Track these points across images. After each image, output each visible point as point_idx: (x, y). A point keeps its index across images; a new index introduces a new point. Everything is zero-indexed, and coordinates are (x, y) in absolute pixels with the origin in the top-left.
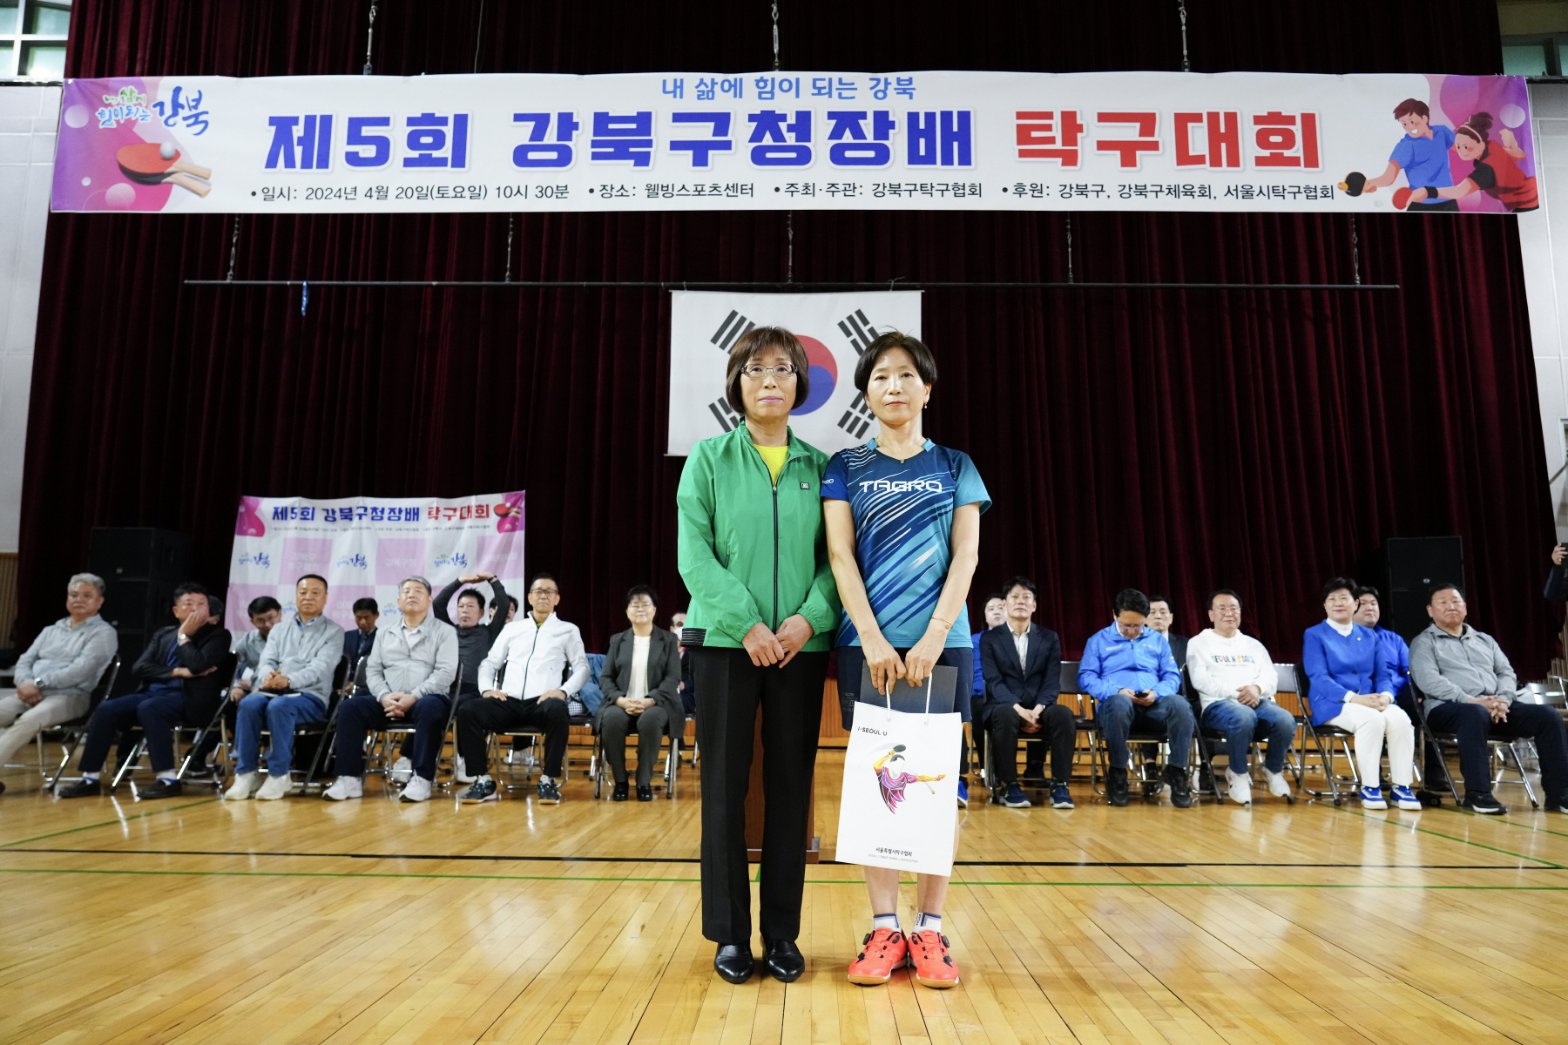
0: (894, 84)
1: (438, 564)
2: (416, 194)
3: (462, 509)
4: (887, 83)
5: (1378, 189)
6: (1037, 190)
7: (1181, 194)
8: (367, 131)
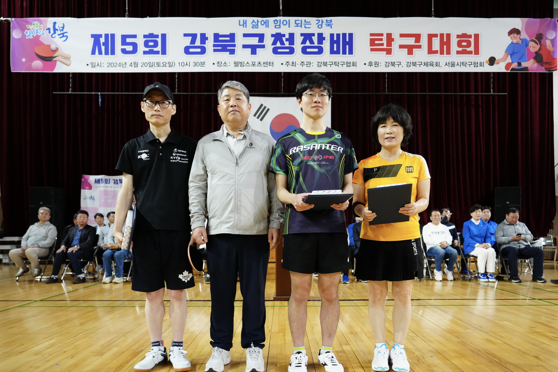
0: (325, 22)
2: (148, 65)
4: (322, 22)
5: (500, 63)
6: (377, 64)
7: (429, 65)
8: (128, 40)
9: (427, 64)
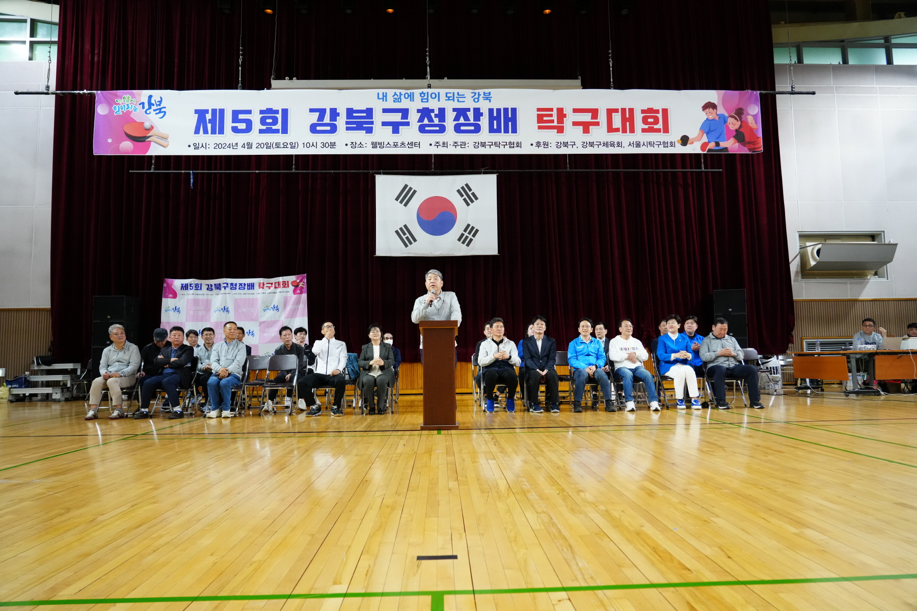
0: (482, 95)
1: (265, 310)
3: (275, 283)
4: (479, 95)
5: (694, 143)
6: (546, 144)
7: (609, 146)
8: (241, 116)
9: (606, 145)
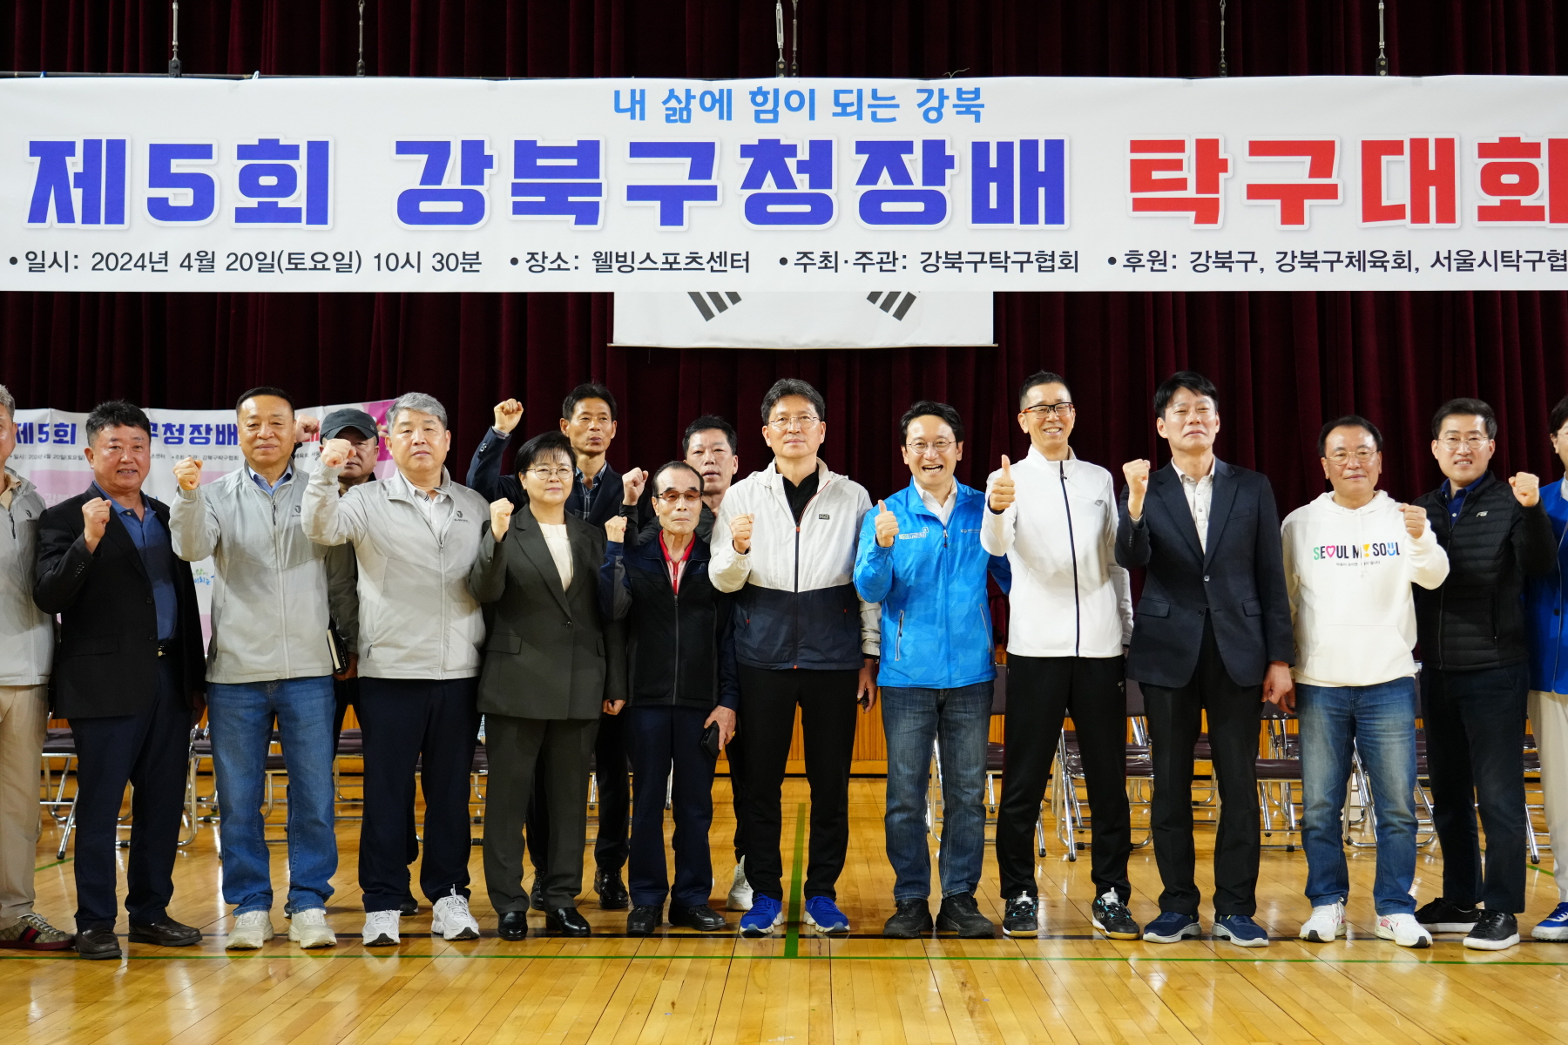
0: (953, 99)
4: (943, 97)
6: (1159, 260)
7: (1368, 265)
8: (177, 166)
9: (1359, 261)
